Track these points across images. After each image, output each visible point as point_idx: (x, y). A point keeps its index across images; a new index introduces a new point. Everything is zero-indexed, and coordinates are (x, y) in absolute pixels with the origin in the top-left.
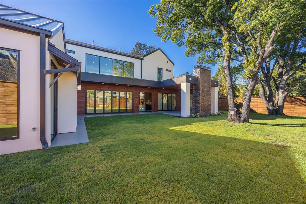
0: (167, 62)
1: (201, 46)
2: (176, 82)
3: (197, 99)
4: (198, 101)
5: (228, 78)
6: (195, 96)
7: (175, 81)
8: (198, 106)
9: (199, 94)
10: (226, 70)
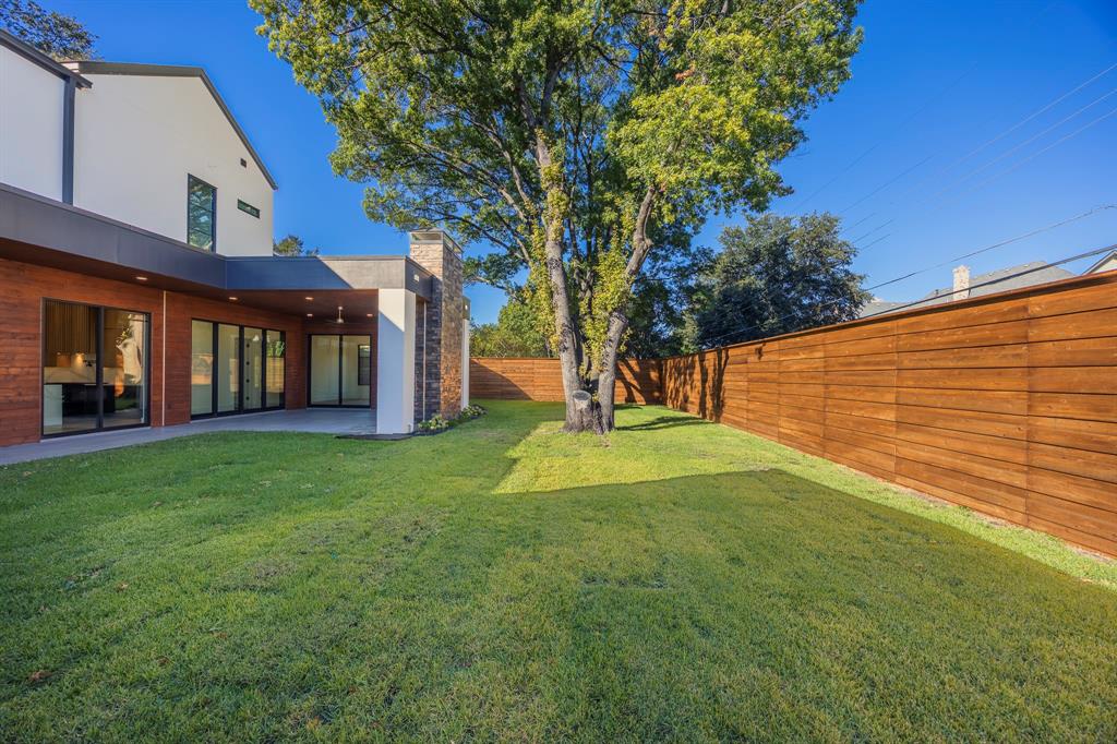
0: (244, 163)
1: (397, 154)
2: (345, 279)
3: (431, 358)
4: (436, 366)
5: (560, 300)
6: (422, 348)
7: (336, 271)
8: (435, 385)
9: (439, 342)
10: (554, 272)
